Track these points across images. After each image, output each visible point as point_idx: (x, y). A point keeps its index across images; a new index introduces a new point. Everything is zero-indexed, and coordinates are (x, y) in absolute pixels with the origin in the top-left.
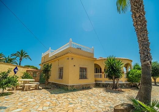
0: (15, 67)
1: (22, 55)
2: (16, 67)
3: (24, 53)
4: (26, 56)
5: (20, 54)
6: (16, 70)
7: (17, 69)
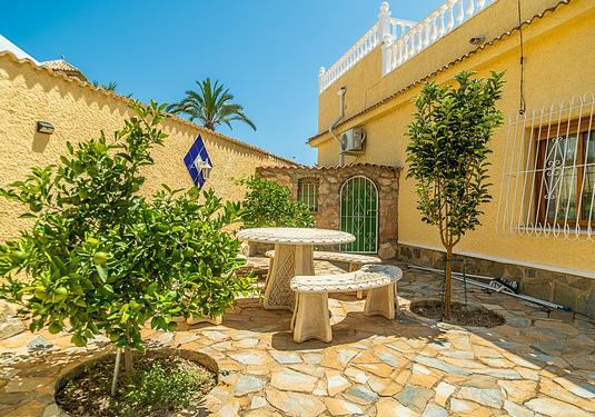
0: (192, 140)
1: (211, 108)
2: (199, 143)
3: (216, 93)
4: (228, 110)
5: (201, 101)
6: (199, 160)
7: (205, 156)
